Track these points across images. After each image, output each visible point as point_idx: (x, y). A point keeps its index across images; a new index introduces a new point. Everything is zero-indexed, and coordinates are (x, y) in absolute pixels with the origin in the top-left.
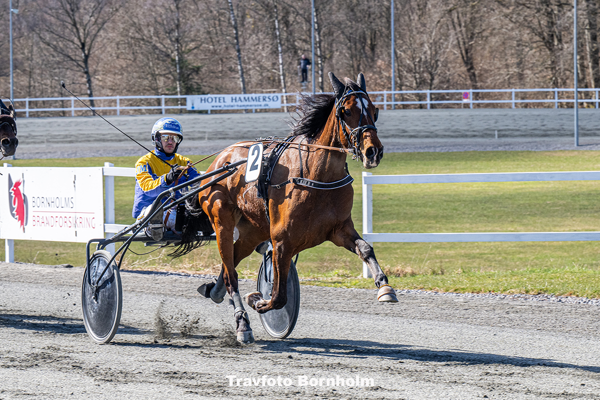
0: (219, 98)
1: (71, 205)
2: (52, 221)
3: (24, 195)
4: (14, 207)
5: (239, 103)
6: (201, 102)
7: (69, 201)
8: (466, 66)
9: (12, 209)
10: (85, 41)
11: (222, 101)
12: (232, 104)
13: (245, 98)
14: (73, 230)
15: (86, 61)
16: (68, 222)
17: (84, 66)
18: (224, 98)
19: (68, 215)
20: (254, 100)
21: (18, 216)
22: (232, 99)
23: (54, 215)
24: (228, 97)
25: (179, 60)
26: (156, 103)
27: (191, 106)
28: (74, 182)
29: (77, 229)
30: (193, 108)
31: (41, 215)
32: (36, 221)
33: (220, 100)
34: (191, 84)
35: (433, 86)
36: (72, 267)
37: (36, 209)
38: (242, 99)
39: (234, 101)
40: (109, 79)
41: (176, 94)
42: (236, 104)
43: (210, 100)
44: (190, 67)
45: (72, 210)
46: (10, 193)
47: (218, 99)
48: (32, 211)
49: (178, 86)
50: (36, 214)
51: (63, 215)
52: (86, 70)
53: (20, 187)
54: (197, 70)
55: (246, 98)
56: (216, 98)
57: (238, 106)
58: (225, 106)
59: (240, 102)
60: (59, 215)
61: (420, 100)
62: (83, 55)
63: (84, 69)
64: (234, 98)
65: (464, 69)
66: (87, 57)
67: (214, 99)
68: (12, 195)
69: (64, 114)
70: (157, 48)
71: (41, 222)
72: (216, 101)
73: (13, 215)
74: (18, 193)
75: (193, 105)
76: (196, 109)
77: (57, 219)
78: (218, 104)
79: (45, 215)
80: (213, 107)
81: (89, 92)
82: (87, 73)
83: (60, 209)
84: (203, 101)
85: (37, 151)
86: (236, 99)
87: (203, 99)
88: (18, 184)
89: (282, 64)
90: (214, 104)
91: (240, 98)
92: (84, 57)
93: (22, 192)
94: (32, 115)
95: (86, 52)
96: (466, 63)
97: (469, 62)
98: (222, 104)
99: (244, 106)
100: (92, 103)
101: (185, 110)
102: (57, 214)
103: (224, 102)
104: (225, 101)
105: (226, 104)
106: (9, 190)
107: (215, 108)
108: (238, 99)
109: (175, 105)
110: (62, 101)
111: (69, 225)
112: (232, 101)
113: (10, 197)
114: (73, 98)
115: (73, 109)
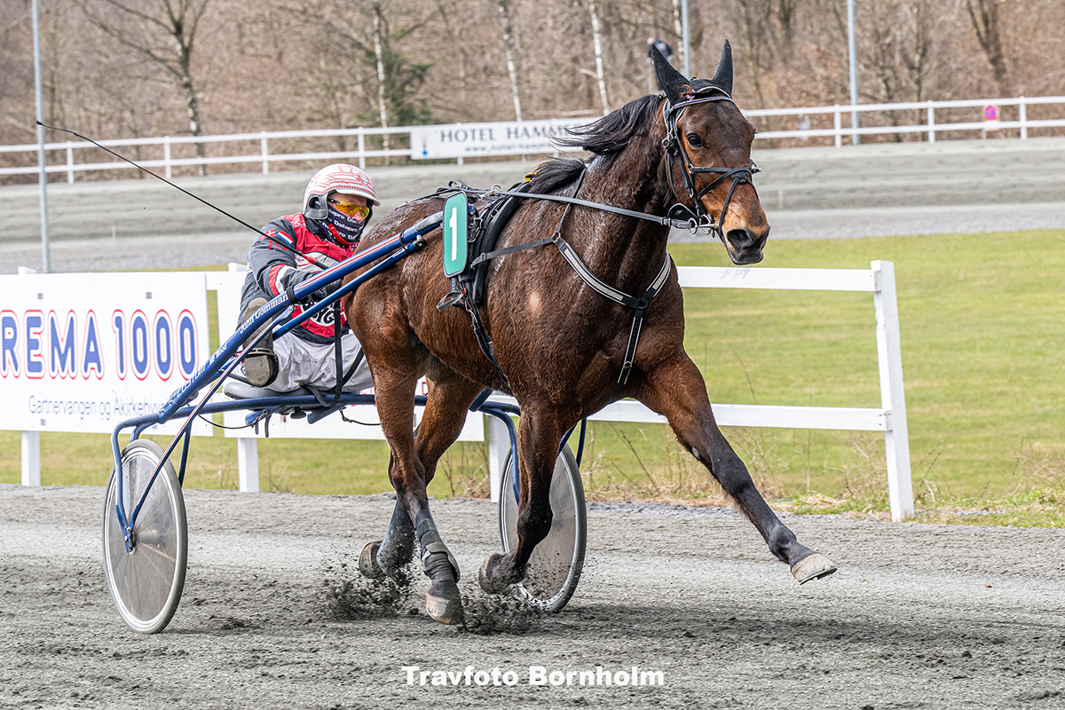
0: (481, 131)
5: (525, 140)
6: (443, 140)
8: (988, 52)
10: (182, 17)
11: (486, 136)
12: (509, 143)
13: (535, 130)
15: (185, 61)
17: (181, 71)
18: (490, 131)
20: (539, 134)
22: (509, 133)
24: (499, 128)
25: (383, 54)
26: (335, 145)
27: (421, 150)
30: (425, 153)
33: (482, 134)
34: (410, 104)
35: (923, 94)
38: (531, 131)
39: (513, 136)
40: (226, 98)
41: (379, 125)
42: (517, 142)
43: (461, 136)
44: (405, 67)
47: (477, 134)
49: (382, 108)
52: (185, 79)
54: (420, 73)
55: (540, 130)
56: (473, 131)
57: (521, 146)
58: (494, 147)
59: (525, 137)
61: (895, 125)
62: (179, 47)
63: (181, 77)
64: (513, 130)
65: (984, 57)
66: (187, 51)
67: (470, 134)
69: (141, 173)
70: (335, 30)
72: (473, 138)
75: (425, 146)
76: (431, 155)
78: (478, 143)
80: (468, 149)
81: (194, 127)
82: (187, 85)
84: (447, 139)
85: (99, 255)
86: (516, 132)
87: (446, 133)
89: (600, 56)
90: (469, 143)
91: (525, 130)
92: (180, 53)
94: (80, 179)
95: (186, 40)
96: (986, 46)
97: (990, 42)
98: (488, 144)
99: (534, 146)
100: (201, 149)
101: (408, 158)
103: (491, 138)
104: (494, 136)
105: (497, 143)
107: (472, 154)
108: (520, 131)
109: (376, 149)
110: (138, 147)
112: (509, 137)
114: (167, 141)
115: (168, 162)
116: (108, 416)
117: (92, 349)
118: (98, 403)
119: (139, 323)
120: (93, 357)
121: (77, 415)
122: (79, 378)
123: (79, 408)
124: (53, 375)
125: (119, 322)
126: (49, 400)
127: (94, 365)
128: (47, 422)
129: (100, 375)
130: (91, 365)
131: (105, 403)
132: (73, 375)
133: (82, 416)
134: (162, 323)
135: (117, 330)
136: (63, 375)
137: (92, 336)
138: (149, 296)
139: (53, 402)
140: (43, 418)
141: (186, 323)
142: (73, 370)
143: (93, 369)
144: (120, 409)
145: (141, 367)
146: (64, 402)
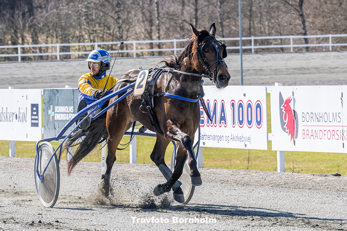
1: (339, 120)
2: (320, 135)
3: (294, 111)
4: (285, 122)
7: (336, 116)
9: (283, 124)
14: (340, 142)
15: (301, 5)
16: (336, 135)
17: (299, 10)
19: (335, 129)
21: (288, 130)
23: (322, 129)
28: (341, 99)
29: (345, 142)
31: (310, 129)
32: (306, 134)
36: (340, 175)
37: (305, 123)
40: (319, 21)
45: (340, 124)
46: (281, 110)
48: (301, 125)
50: (306, 128)
51: (331, 129)
52: (301, 13)
53: (291, 104)
60: (327, 128)
63: (299, 12)
66: (301, 1)
68: (283, 111)
69: (282, 50)
71: (310, 135)
73: (284, 129)
74: (288, 109)
77: (326, 133)
79: (314, 128)
81: (303, 32)
82: (302, 15)
83: (328, 123)
88: (288, 101)
92: (299, 2)
93: (292, 108)
94: (257, 52)
100: (306, 41)
102: (325, 128)
106: (280, 107)
110: (281, 39)
111: (337, 137)
113: (281, 113)
114: (291, 37)
115: (292, 46)
116: (228, 142)
117: (223, 115)
118: (225, 136)
119: (241, 105)
120: (223, 118)
121: (216, 141)
122: (218, 126)
123: (217, 138)
124: (208, 125)
125: (233, 105)
126: (206, 135)
127: (223, 121)
128: (206, 144)
129: (225, 126)
130: (222, 121)
131: (227, 136)
132: (215, 125)
133: (218, 141)
134: (249, 106)
135: (232, 108)
136: (212, 125)
137: (223, 110)
138: (245, 95)
139: (208, 135)
140: (204, 142)
141: (258, 106)
142: (215, 124)
143: (223, 123)
144: (233, 139)
145: (241, 122)
146: (212, 136)
